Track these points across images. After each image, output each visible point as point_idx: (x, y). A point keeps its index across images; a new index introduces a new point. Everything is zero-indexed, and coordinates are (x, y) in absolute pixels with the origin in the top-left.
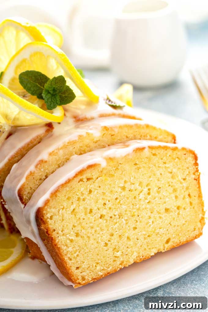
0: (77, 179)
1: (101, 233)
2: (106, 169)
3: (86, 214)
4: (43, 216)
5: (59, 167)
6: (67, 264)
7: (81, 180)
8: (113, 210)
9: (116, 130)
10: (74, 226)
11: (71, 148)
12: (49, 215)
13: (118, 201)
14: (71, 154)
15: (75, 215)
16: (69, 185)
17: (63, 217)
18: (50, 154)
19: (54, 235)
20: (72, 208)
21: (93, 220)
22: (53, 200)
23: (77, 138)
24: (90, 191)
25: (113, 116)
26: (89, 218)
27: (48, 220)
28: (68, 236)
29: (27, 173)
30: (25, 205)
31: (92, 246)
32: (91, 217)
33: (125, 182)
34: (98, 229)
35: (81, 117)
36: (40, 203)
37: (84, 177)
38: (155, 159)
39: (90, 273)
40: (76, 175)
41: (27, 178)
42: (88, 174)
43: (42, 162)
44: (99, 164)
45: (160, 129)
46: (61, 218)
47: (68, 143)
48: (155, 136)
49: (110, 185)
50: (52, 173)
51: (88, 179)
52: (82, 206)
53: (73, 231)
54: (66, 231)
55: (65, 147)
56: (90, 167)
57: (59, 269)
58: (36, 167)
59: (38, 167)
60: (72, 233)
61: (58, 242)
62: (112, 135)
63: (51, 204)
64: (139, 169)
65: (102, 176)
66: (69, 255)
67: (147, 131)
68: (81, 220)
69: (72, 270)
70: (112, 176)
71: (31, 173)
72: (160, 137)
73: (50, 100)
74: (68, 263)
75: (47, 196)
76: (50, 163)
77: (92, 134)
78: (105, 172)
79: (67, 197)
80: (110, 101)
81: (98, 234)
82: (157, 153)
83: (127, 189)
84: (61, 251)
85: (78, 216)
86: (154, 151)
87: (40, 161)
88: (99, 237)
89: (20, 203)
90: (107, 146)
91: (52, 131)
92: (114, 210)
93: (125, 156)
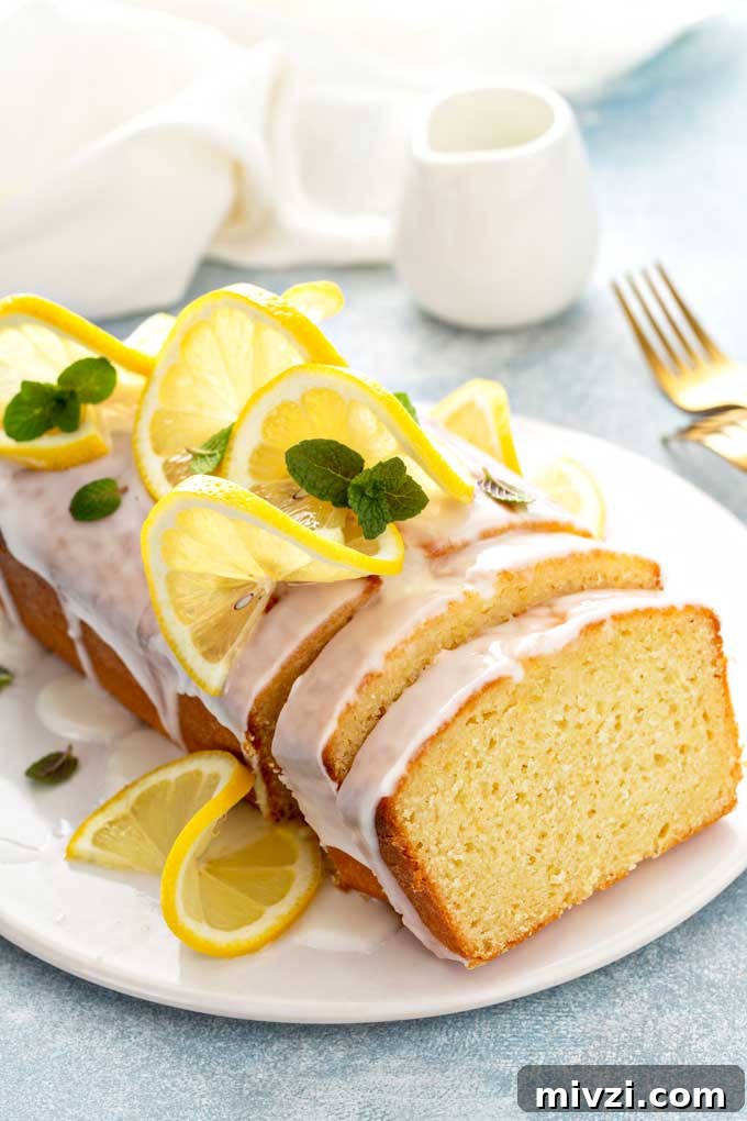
0: (462, 720)
1: (520, 835)
2: (524, 685)
3: (485, 797)
4: (395, 818)
5: (409, 683)
6: (450, 919)
7: (472, 720)
8: (542, 779)
9: (530, 577)
10: (461, 829)
11: (432, 635)
12: (407, 814)
13: (553, 755)
14: (435, 651)
15: (462, 803)
16: (445, 736)
17: (437, 811)
18: (388, 657)
19: (420, 856)
20: (455, 789)
21: (502, 808)
22: (413, 775)
23: (444, 610)
24: (492, 742)
25: (511, 532)
26: (493, 806)
27: (407, 823)
28: (450, 853)
29: (340, 707)
30: (340, 784)
31: (503, 868)
32: (497, 803)
33: (566, 708)
34: (513, 827)
35: (440, 545)
36: (385, 788)
37: (477, 713)
38: (628, 644)
39: (502, 930)
40: (461, 711)
41: (340, 720)
42: (485, 705)
43: (371, 677)
44: (509, 678)
45: (624, 555)
46: (432, 815)
47: (426, 624)
48: (614, 575)
49: (535, 721)
50: (395, 700)
51: (486, 716)
52: (477, 781)
53: (461, 842)
54: (446, 843)
55: (419, 634)
56: (489, 686)
57: (428, 926)
58: (359, 690)
59: (364, 689)
60: (458, 845)
61: (430, 871)
62: (520, 590)
63: (412, 785)
64: (592, 672)
65: (515, 704)
66: (454, 898)
67: (596, 565)
68: (477, 813)
69: (464, 932)
70: (537, 699)
71: (350, 708)
72: (626, 576)
73: (369, 515)
74: (453, 916)
75: (398, 769)
76: (390, 676)
77: (478, 594)
78: (521, 692)
79: (443, 764)
80: (494, 485)
81: (515, 838)
82: (630, 630)
83: (571, 725)
84: (438, 891)
85: (468, 806)
86: (623, 626)
87: (367, 676)
88: (515, 846)
89: (328, 778)
90: (511, 616)
91: (378, 591)
92: (546, 778)
93: (564, 650)
